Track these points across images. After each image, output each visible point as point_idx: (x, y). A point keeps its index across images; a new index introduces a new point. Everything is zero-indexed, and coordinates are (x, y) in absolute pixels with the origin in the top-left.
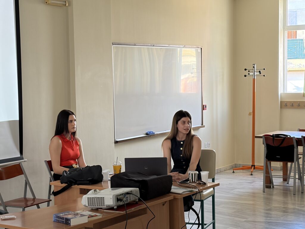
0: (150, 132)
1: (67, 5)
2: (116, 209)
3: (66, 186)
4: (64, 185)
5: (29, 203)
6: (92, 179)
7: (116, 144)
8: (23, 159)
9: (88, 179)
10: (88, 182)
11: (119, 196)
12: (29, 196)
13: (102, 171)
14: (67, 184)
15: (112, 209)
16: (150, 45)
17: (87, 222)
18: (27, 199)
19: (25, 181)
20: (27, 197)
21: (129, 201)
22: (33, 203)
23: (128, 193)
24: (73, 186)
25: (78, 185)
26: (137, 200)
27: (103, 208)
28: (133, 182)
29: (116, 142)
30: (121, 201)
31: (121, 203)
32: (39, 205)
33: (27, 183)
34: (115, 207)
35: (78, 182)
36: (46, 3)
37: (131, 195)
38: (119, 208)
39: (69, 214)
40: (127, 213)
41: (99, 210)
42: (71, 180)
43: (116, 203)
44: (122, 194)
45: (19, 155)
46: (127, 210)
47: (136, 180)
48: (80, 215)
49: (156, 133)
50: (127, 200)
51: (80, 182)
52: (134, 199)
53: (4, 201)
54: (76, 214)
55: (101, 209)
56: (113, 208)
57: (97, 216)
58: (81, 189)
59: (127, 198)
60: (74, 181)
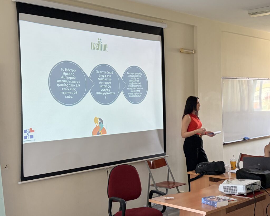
0: (246, 138)
1: (194, 53)
2: (246, 195)
3: (199, 175)
4: (198, 174)
5: (171, 185)
6: (218, 171)
7: (224, 146)
8: (166, 155)
9: (215, 171)
10: (215, 173)
11: (248, 186)
12: (171, 180)
13: (225, 166)
14: (200, 174)
15: (242, 195)
16: (246, 78)
17: (228, 205)
18: (169, 182)
19: (168, 170)
20: (169, 181)
21: (254, 190)
22: (173, 186)
23: (253, 184)
24: (204, 176)
25: (208, 174)
26: (260, 189)
27: (235, 194)
28: (254, 175)
29: (224, 144)
30: (249, 190)
31: (249, 191)
32: (178, 187)
33: (169, 171)
34: (245, 194)
35: (208, 173)
36: (181, 51)
37: (256, 185)
38: (248, 195)
39: (214, 198)
40: (255, 198)
41: (233, 195)
42: (203, 171)
43: (246, 191)
44: (250, 185)
45: (163, 152)
46: (255, 196)
47: (256, 174)
48: (222, 199)
49: (250, 138)
50: (253, 189)
51: (210, 173)
52: (257, 188)
53: (156, 183)
54: (219, 199)
55: (234, 195)
56: (244, 194)
57: (233, 200)
58: (210, 178)
59: (253, 187)
60: (205, 172)
